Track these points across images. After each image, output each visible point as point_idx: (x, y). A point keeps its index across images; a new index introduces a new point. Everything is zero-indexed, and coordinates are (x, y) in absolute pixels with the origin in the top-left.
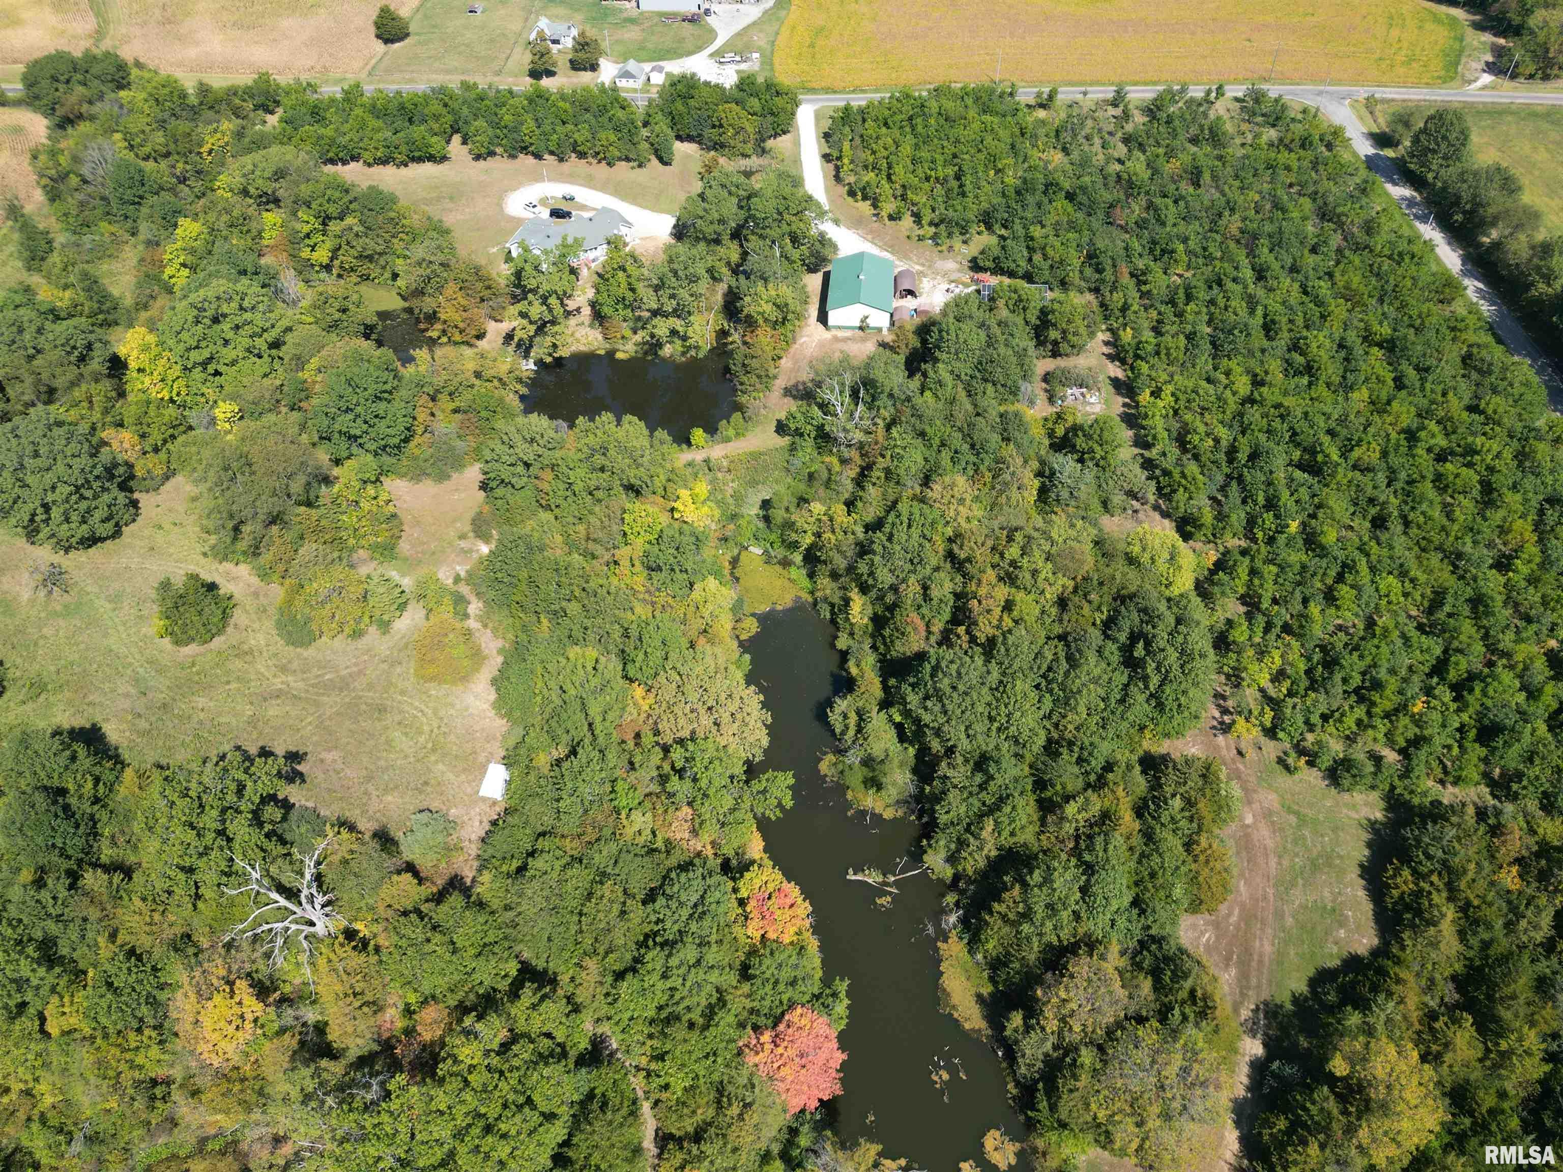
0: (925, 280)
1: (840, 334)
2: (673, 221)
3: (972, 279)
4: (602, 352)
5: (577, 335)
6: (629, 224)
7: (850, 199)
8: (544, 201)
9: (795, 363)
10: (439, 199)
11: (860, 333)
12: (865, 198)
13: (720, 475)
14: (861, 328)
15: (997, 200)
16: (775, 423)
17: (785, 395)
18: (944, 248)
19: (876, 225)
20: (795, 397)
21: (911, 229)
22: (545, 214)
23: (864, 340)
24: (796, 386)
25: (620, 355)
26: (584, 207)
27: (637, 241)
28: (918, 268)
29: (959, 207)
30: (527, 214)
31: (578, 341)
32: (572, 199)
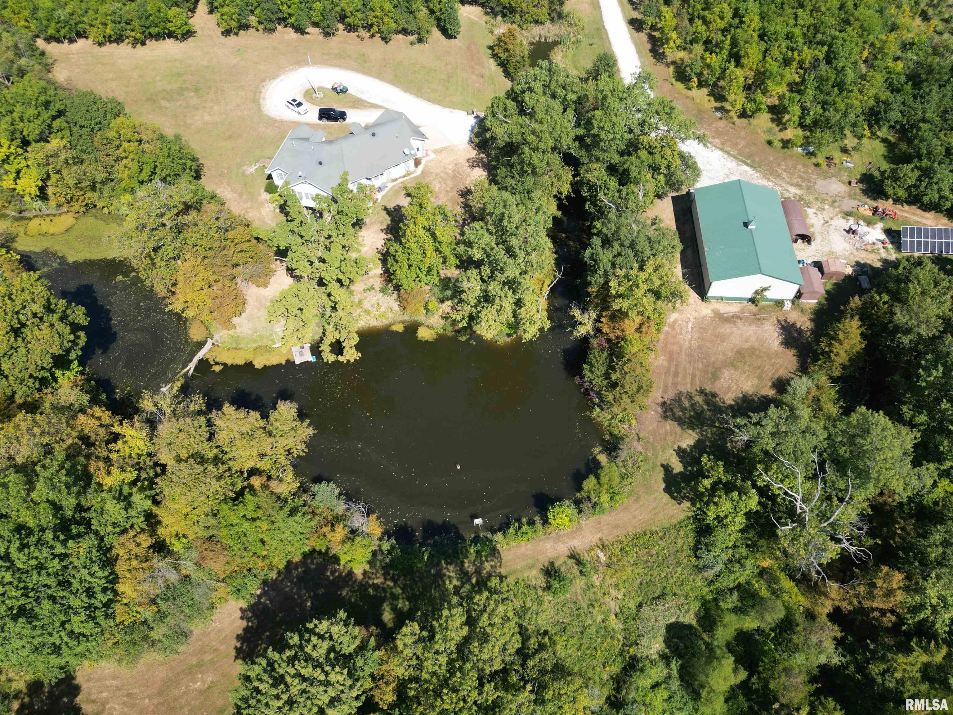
0: (810, 211)
1: (724, 308)
2: (471, 121)
3: (875, 210)
4: (399, 328)
5: (367, 305)
6: (422, 136)
7: (680, 86)
8: (310, 94)
9: (670, 359)
10: (181, 91)
11: (752, 307)
12: (700, 85)
13: (596, 580)
14: (753, 300)
15: (885, 95)
16: (660, 475)
17: (665, 417)
18: (821, 159)
19: (722, 124)
20: (680, 421)
21: (770, 131)
22: (312, 115)
23: (758, 320)
24: (678, 399)
25: (424, 334)
26: (359, 104)
27: (432, 156)
28: (793, 190)
29: (842, 107)
30: (291, 115)
31: (367, 312)
32: (344, 91)
